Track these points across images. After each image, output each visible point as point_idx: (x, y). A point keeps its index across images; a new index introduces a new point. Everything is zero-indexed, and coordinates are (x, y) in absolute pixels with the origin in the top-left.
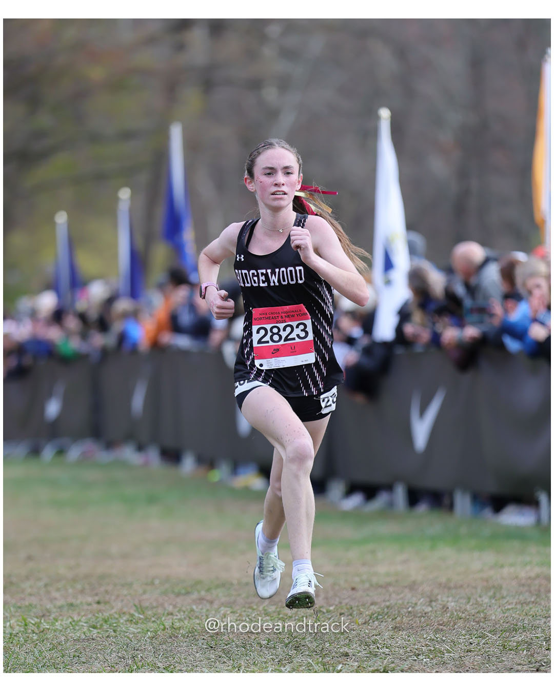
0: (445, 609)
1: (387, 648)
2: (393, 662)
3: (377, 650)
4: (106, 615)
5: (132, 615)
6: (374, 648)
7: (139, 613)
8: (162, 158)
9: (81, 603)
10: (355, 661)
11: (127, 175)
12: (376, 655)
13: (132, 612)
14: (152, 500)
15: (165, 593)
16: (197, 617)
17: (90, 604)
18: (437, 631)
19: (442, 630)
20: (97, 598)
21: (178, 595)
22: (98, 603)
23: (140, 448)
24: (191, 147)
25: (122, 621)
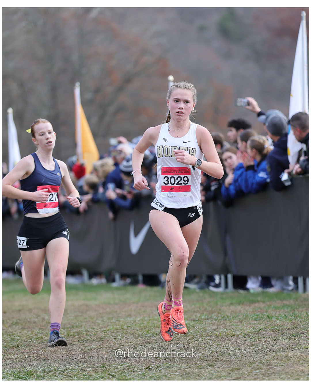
0: (43, 319)
1: (19, 336)
2: (21, 343)
3: (14, 338)
6: (13, 337)
10: (5, 343)
12: (14, 340)
18: (40, 329)
19: (42, 328)
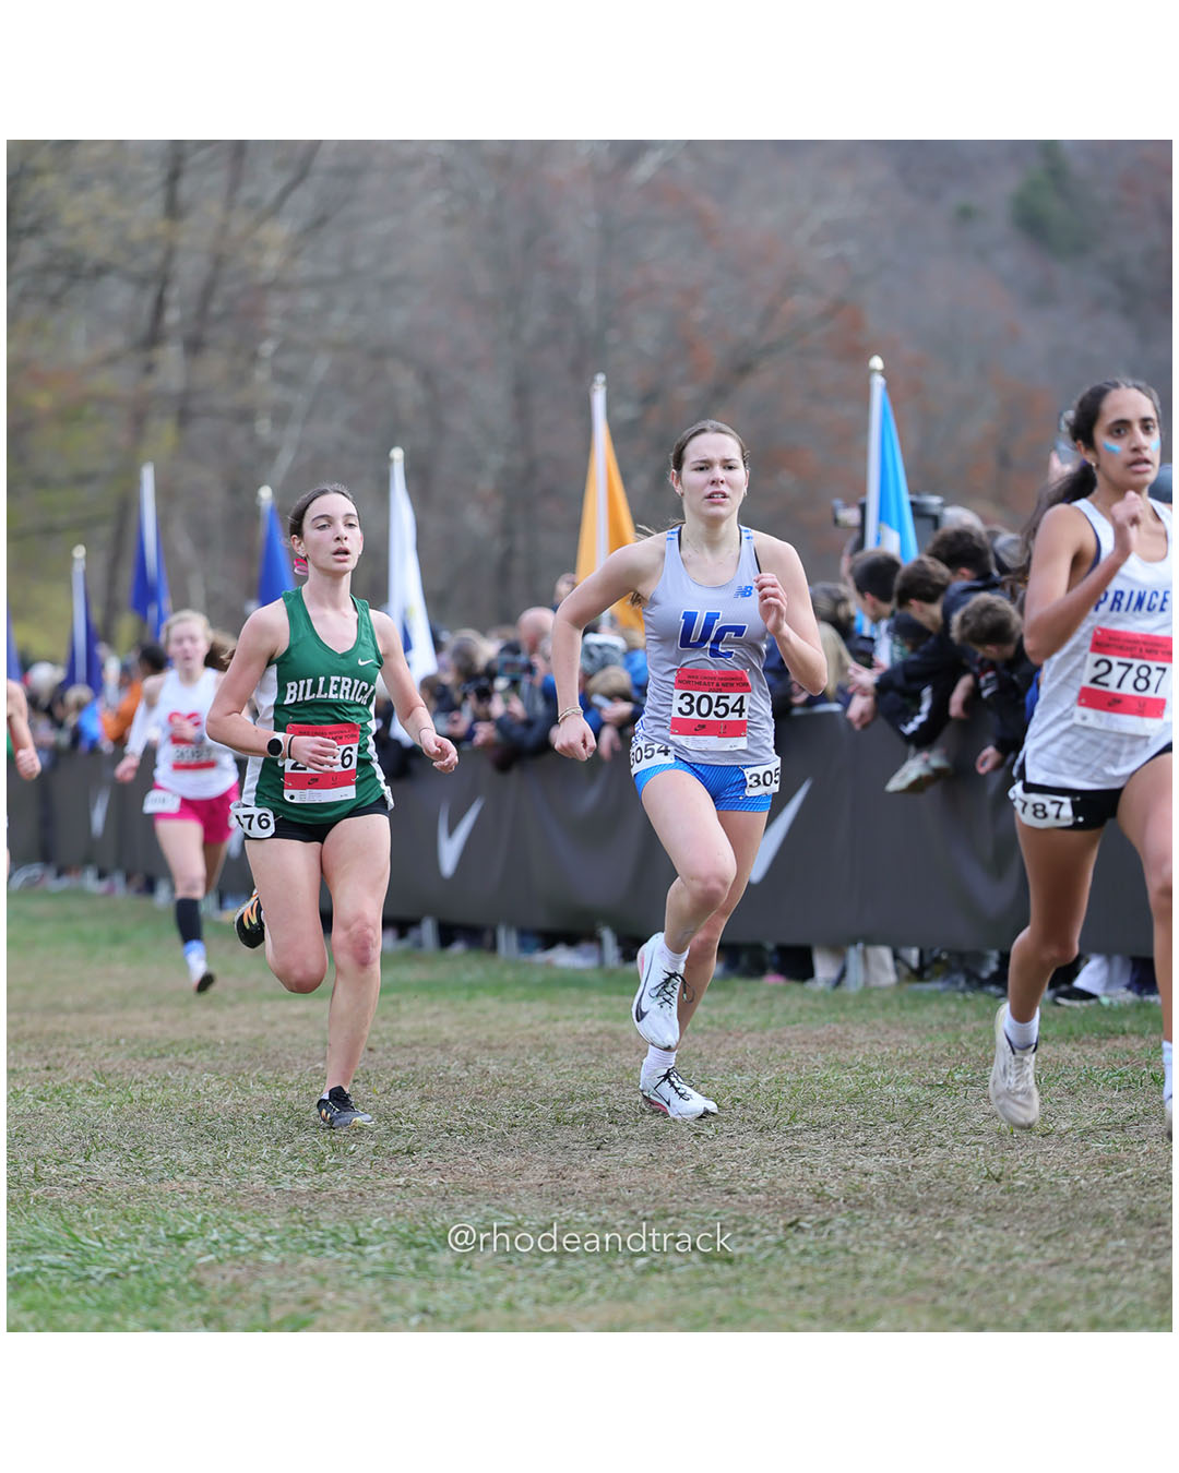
0: (485, 1073)
1: (412, 1123)
2: (419, 1142)
3: (400, 1127)
4: (58, 1083)
5: (90, 1084)
6: (396, 1124)
7: (100, 1082)
8: (127, 507)
9: (26, 1069)
10: (372, 1140)
11: (82, 528)
12: (398, 1133)
13: (90, 1079)
14: (117, 939)
15: (134, 1057)
16: (173, 1086)
17: (37, 1071)
18: (474, 1102)
19: (481, 1100)
20: (46, 1063)
21: (150, 1058)
22: (48, 1068)
23: (102, 875)
24: (165, 494)
25: (77, 1091)
